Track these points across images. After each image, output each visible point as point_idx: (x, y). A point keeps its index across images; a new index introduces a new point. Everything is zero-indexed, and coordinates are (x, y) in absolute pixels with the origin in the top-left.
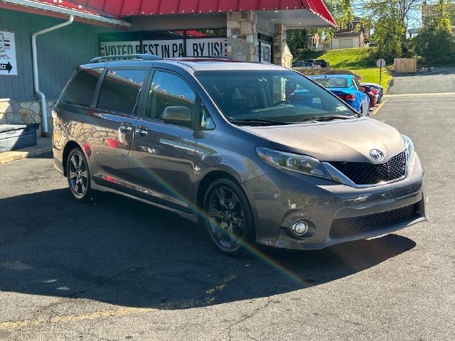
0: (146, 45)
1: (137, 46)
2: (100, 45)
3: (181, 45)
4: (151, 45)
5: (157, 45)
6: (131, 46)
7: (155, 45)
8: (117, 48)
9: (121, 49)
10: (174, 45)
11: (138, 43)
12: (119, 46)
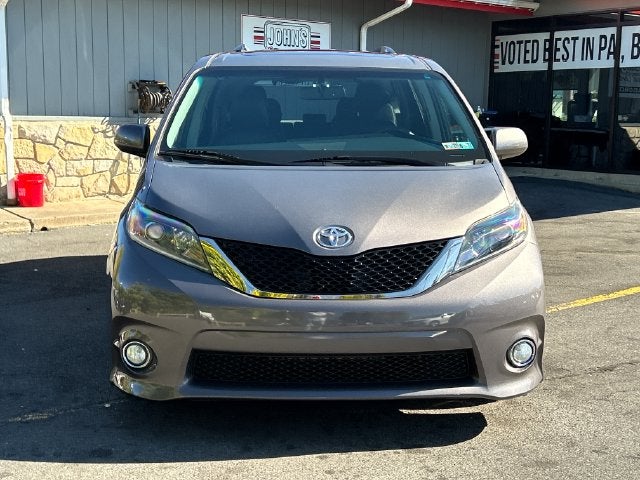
0: (560, 39)
1: (546, 41)
2: (493, 40)
3: (613, 35)
4: (567, 39)
5: (575, 39)
6: (537, 41)
7: (573, 38)
8: (517, 46)
9: (523, 45)
10: (602, 37)
11: (547, 36)
12: (520, 42)
